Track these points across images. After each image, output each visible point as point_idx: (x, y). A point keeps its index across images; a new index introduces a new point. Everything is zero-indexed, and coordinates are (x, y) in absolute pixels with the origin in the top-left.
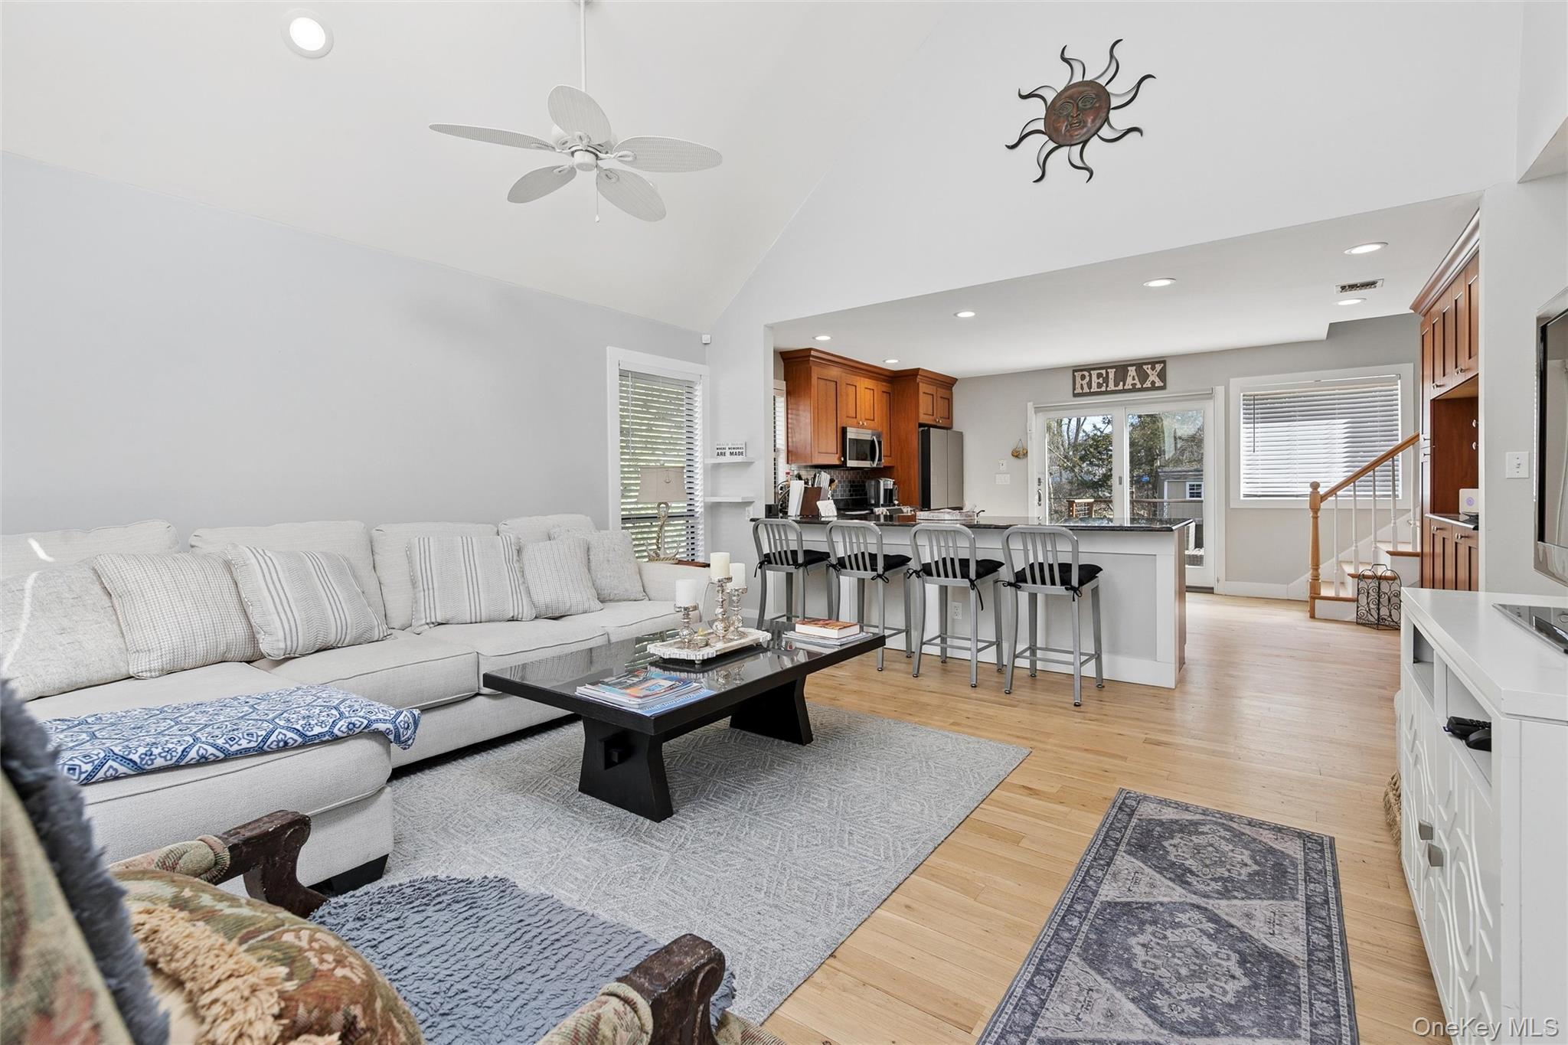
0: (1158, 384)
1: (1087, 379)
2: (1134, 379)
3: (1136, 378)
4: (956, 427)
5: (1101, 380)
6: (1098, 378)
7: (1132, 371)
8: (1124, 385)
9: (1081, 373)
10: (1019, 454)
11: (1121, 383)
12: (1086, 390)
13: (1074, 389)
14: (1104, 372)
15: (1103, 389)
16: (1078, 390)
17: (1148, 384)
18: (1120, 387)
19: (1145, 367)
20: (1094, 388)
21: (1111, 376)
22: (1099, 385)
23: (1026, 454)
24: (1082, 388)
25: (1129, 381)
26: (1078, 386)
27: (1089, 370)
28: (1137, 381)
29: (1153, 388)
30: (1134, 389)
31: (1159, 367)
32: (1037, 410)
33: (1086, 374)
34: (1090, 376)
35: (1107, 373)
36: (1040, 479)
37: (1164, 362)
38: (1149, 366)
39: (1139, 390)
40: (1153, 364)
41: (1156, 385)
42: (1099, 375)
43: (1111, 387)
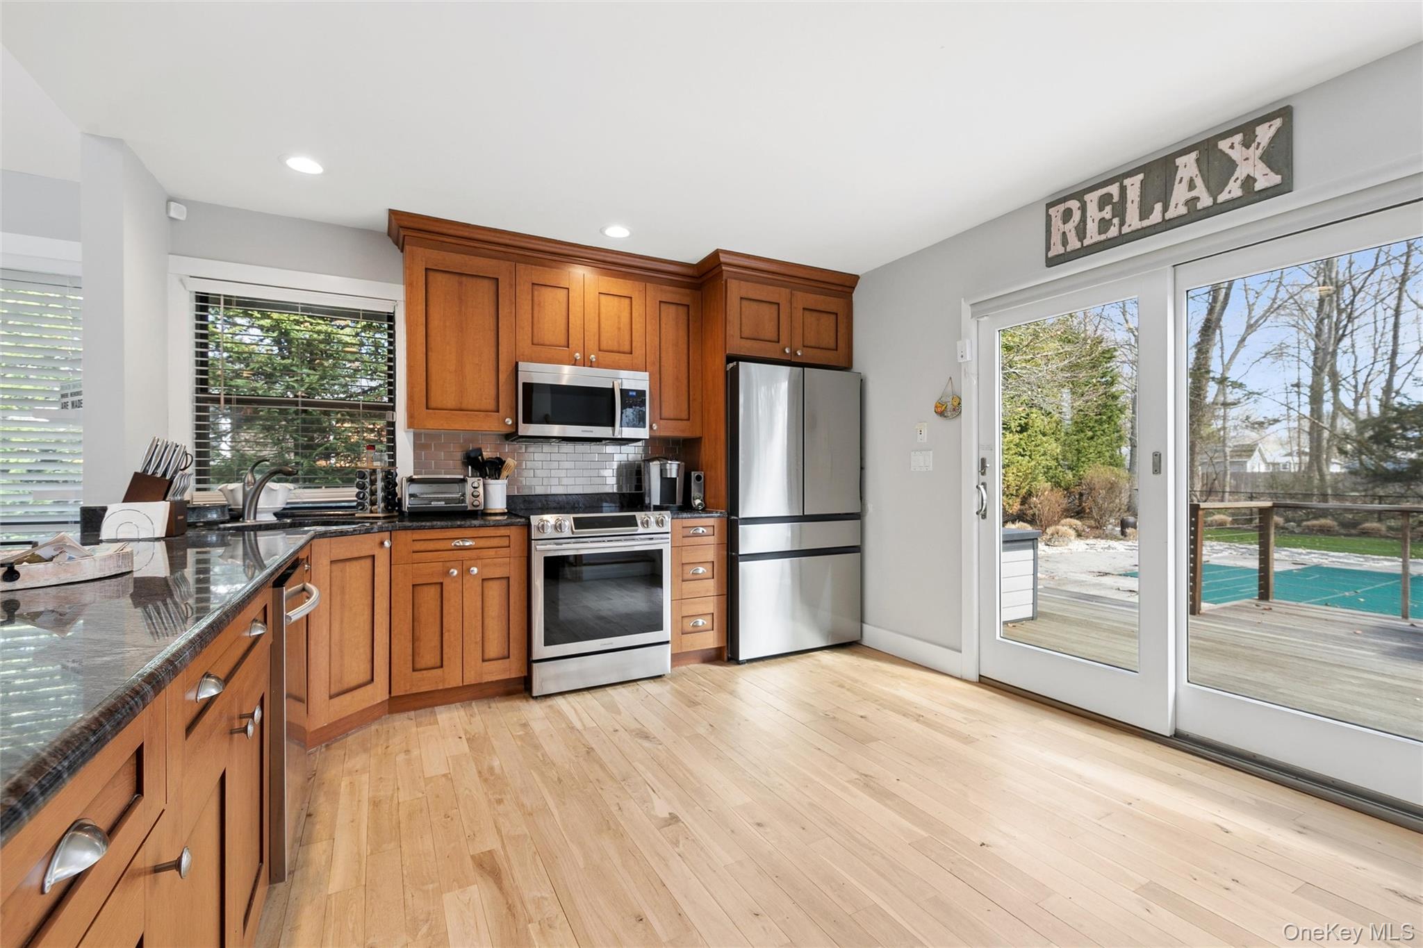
0: (1265, 178)
1: (1077, 216)
2: (1192, 186)
3: (1199, 182)
4: (857, 366)
5: (1107, 213)
6: (1101, 209)
7: (1188, 166)
8: (1165, 209)
9: (1062, 207)
10: (948, 409)
11: (1158, 207)
12: (1074, 244)
13: (1048, 248)
14: (1114, 189)
15: (1113, 232)
16: (1057, 249)
17: (1233, 189)
18: (1156, 217)
19: (1223, 145)
20: (1093, 236)
21: (1133, 193)
22: (1104, 225)
23: (957, 410)
24: (1065, 242)
25: (1180, 194)
26: (1056, 238)
27: (1079, 195)
28: (1201, 191)
29: (1251, 195)
30: (1194, 214)
31: (1265, 134)
32: (979, 309)
33: (1074, 204)
34: (1083, 209)
35: (1123, 190)
36: (983, 461)
37: (1285, 113)
38: (1238, 138)
39: (1208, 213)
40: (1247, 130)
41: (1258, 186)
42: (1104, 201)
43: (1133, 221)
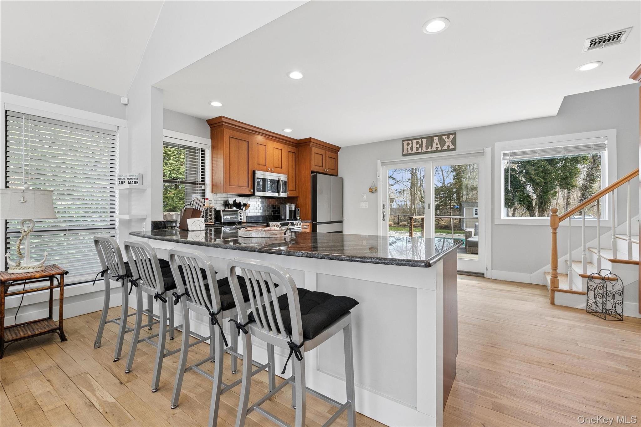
0: (452, 147)
1: (411, 145)
2: (437, 145)
3: (438, 144)
5: (418, 146)
7: (436, 140)
8: (431, 148)
9: (407, 142)
10: (373, 190)
11: (430, 147)
12: (410, 152)
13: (403, 151)
14: (420, 141)
15: (420, 151)
16: (405, 152)
17: (445, 147)
18: (429, 150)
19: (444, 137)
20: (415, 151)
21: (424, 143)
22: (417, 149)
23: (376, 190)
24: (408, 151)
25: (435, 146)
26: (405, 149)
27: (411, 140)
28: (439, 146)
29: (449, 149)
30: (437, 151)
31: (452, 137)
32: (383, 164)
33: (410, 142)
34: (412, 143)
35: (422, 141)
36: (384, 205)
37: (455, 134)
38: (446, 136)
39: (440, 151)
40: (448, 135)
41: (450, 148)
42: (417, 143)
43: (424, 149)
